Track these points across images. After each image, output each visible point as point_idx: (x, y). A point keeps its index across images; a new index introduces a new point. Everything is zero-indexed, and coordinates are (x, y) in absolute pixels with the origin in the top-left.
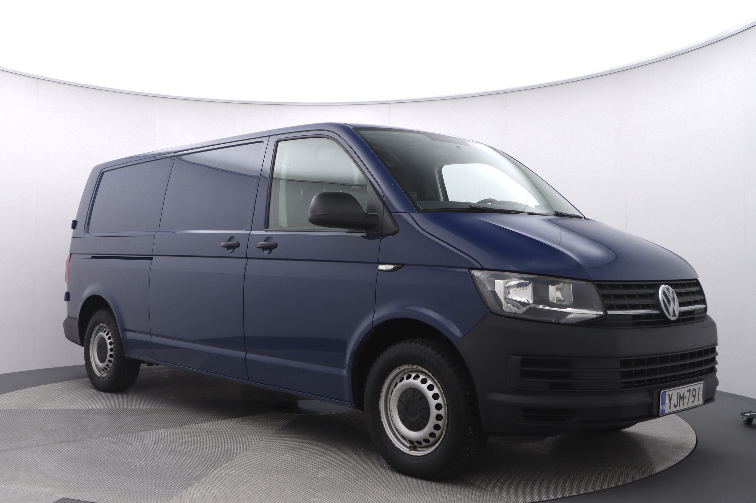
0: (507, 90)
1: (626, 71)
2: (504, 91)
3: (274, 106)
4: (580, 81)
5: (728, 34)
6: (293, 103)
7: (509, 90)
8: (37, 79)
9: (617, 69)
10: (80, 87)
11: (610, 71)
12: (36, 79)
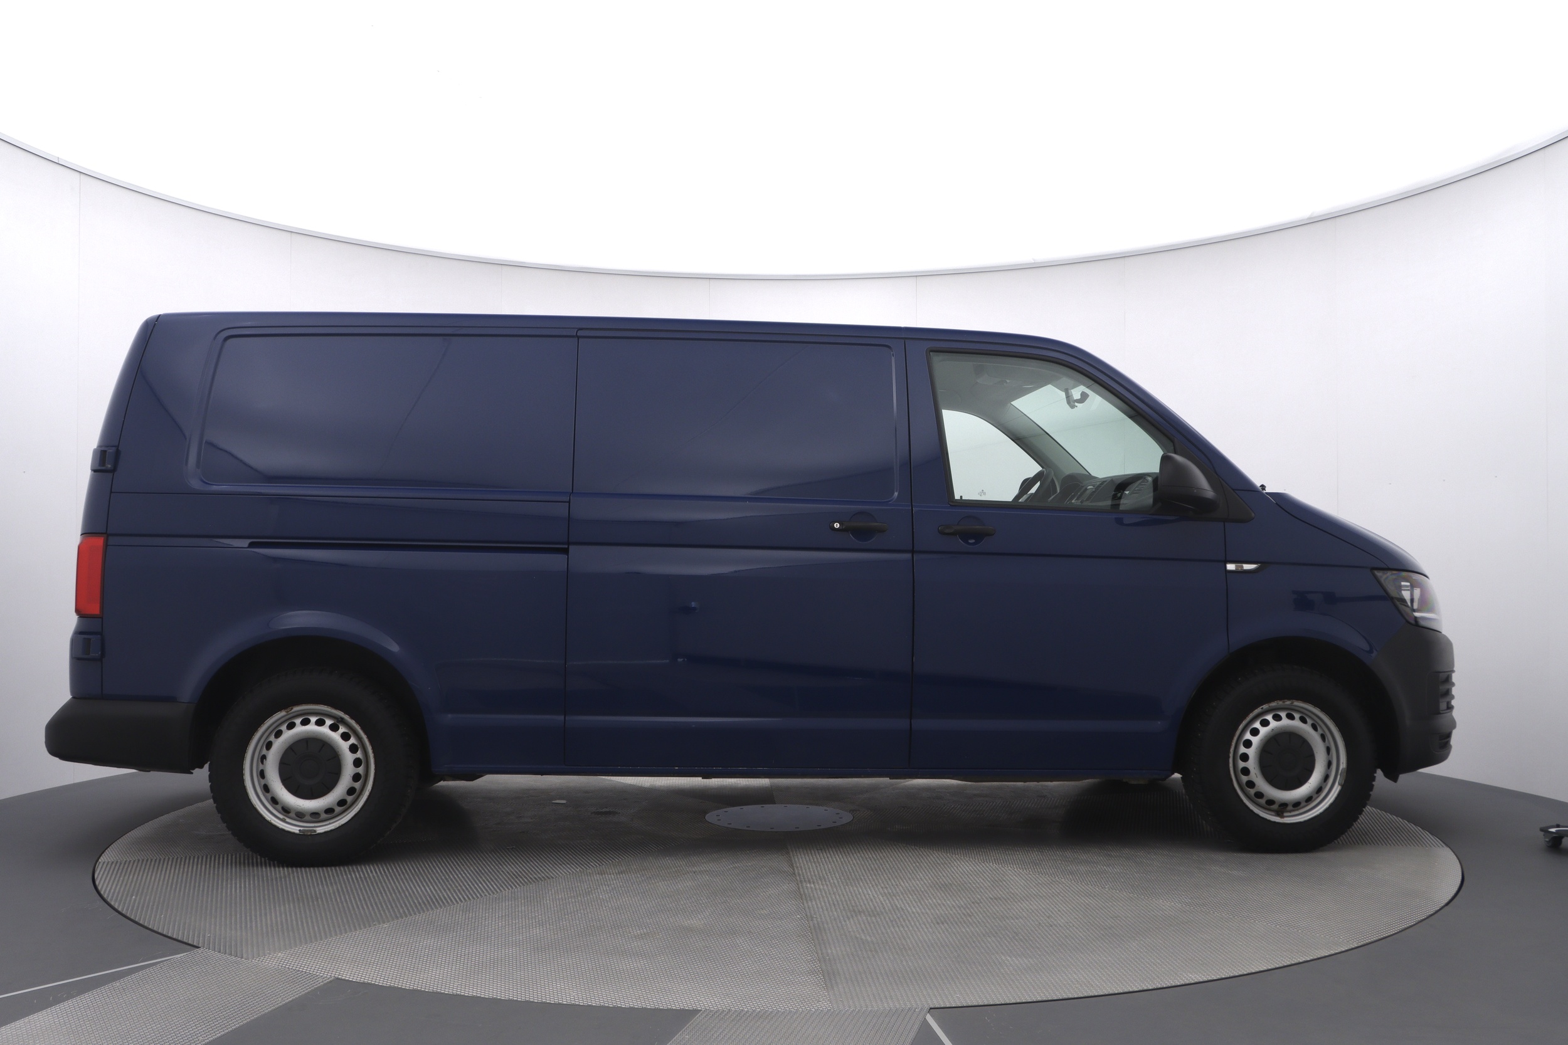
0: (1125, 252)
1: (1338, 219)
2: (1119, 253)
5: (1523, 151)
7: (1128, 252)
9: (1320, 216)
10: (366, 248)
11: (1309, 218)
12: (288, 233)
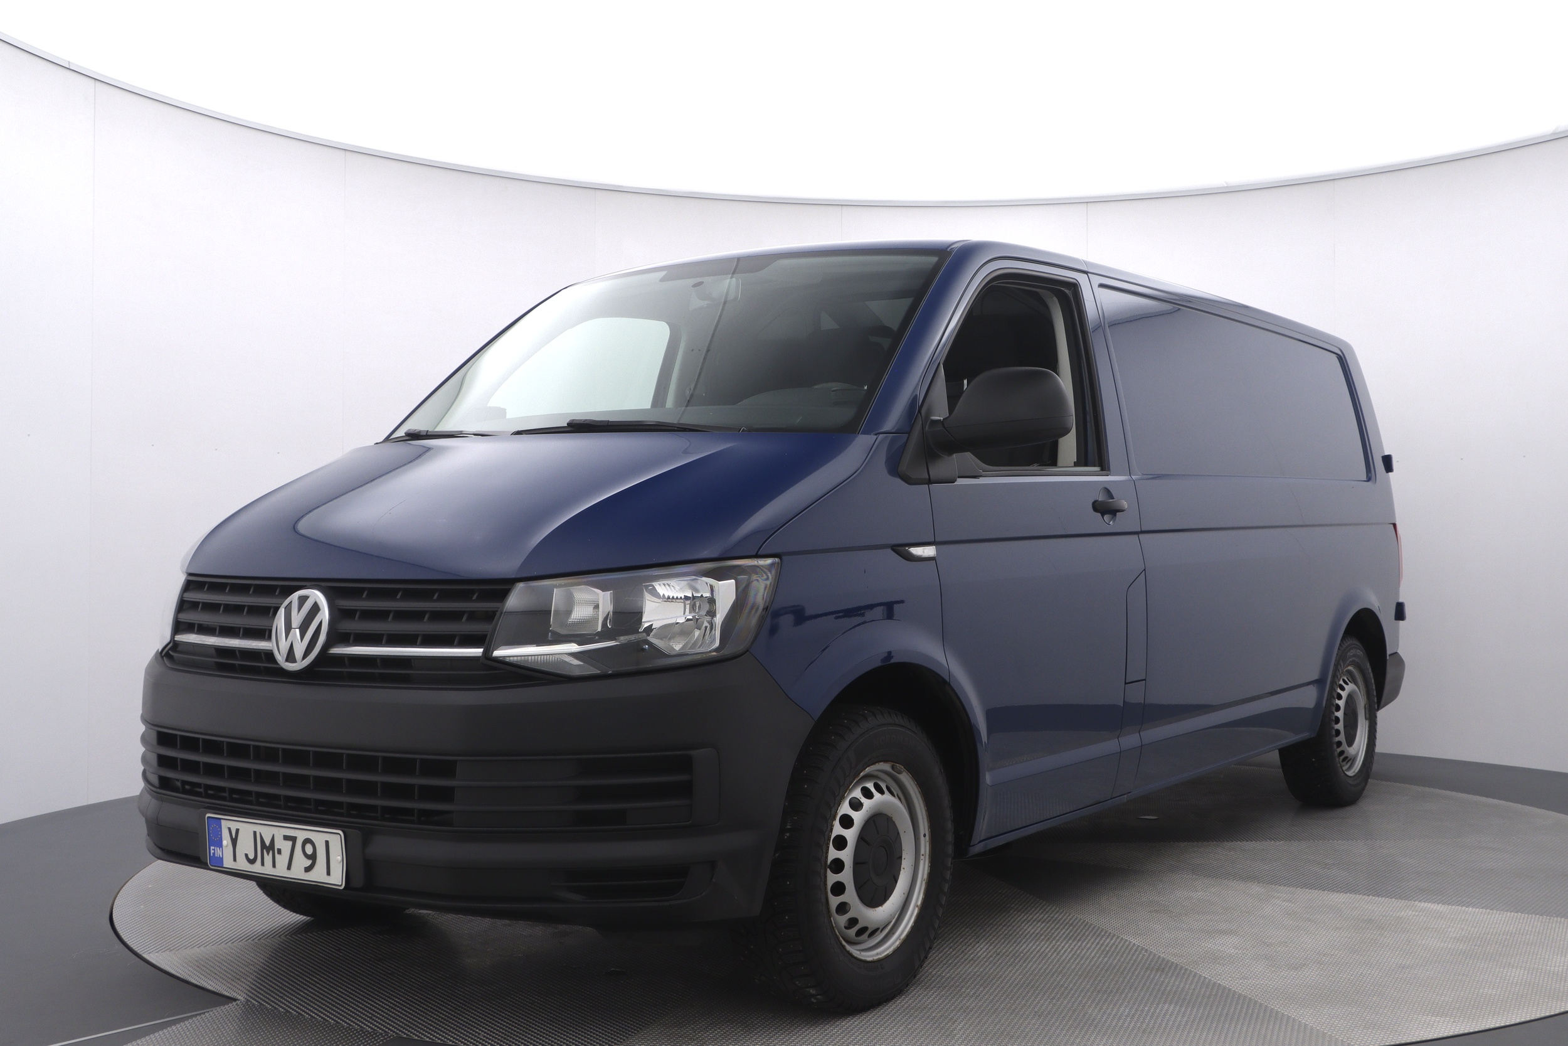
0: (1334, 175)
2: (1328, 176)
3: (844, 208)
4: (1489, 156)
6: (884, 201)
8: (344, 152)
